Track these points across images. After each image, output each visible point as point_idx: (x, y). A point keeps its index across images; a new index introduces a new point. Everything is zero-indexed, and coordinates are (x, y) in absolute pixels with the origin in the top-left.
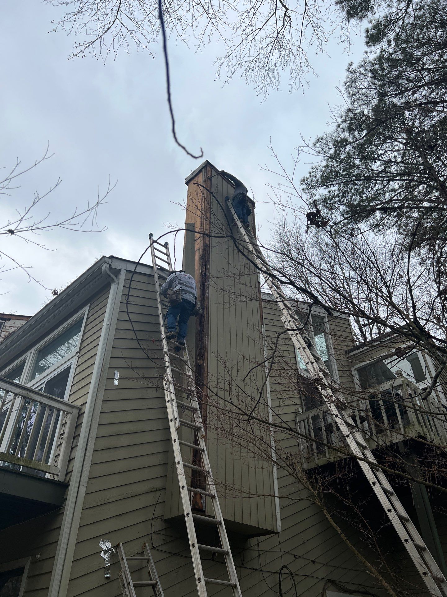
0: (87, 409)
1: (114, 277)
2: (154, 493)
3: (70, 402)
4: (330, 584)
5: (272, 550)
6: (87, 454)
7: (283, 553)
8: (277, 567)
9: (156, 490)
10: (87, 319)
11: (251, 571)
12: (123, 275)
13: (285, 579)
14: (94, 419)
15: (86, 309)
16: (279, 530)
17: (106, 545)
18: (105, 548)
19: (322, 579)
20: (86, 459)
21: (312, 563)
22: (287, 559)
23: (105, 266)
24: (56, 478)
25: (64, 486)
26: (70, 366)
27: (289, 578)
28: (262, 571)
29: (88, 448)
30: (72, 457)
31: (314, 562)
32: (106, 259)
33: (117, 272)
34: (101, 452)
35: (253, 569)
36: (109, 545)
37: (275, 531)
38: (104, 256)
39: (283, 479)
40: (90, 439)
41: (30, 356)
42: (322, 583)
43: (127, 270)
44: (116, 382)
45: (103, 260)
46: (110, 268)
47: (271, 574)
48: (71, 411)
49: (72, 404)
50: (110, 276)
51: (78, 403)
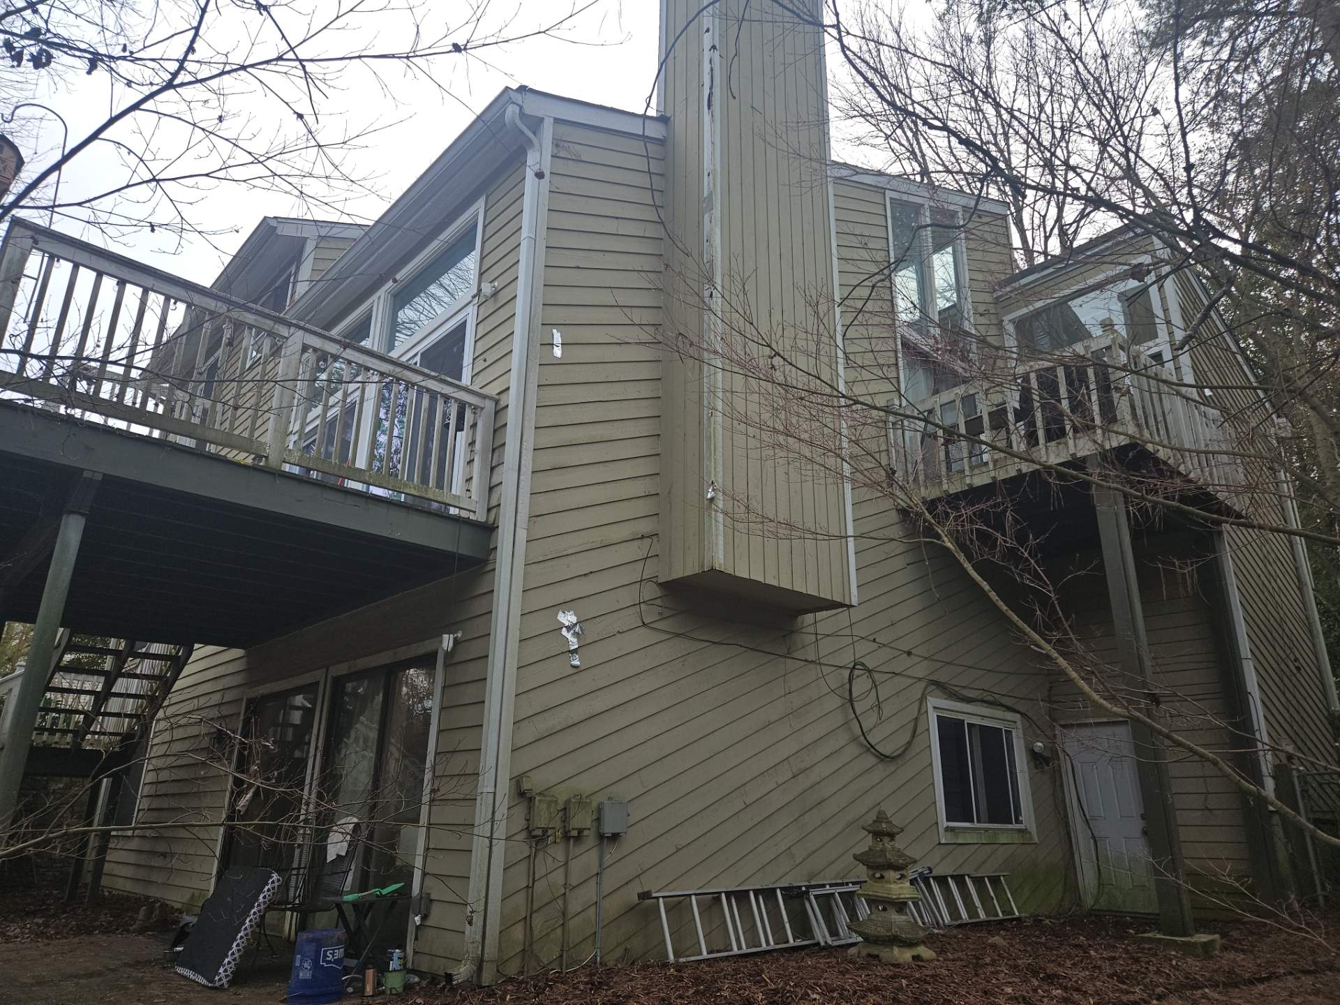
0: (512, 399)
1: (531, 135)
2: (639, 541)
3: (475, 388)
4: (933, 687)
5: (839, 633)
6: (521, 477)
7: (855, 639)
8: (847, 658)
9: (643, 537)
10: (485, 227)
11: (803, 663)
12: (548, 130)
13: (858, 677)
14: (526, 418)
15: (480, 204)
16: (854, 601)
17: (568, 618)
18: (567, 624)
19: (920, 679)
20: (521, 486)
21: (905, 655)
22: (863, 648)
23: (511, 111)
24: (472, 517)
25: (489, 529)
26: (465, 322)
27: (865, 676)
28: (820, 664)
29: (523, 468)
30: (495, 480)
31: (909, 653)
32: (512, 94)
33: (536, 124)
34: (544, 473)
35: (806, 661)
36: (574, 619)
37: (847, 602)
38: (507, 88)
39: (860, 521)
40: (524, 452)
41: (379, 303)
42: (922, 685)
43: (555, 119)
44: (558, 352)
45: (505, 98)
46: (522, 115)
47: (834, 668)
48: (481, 405)
49: (482, 391)
50: (522, 133)
51: (493, 390)
